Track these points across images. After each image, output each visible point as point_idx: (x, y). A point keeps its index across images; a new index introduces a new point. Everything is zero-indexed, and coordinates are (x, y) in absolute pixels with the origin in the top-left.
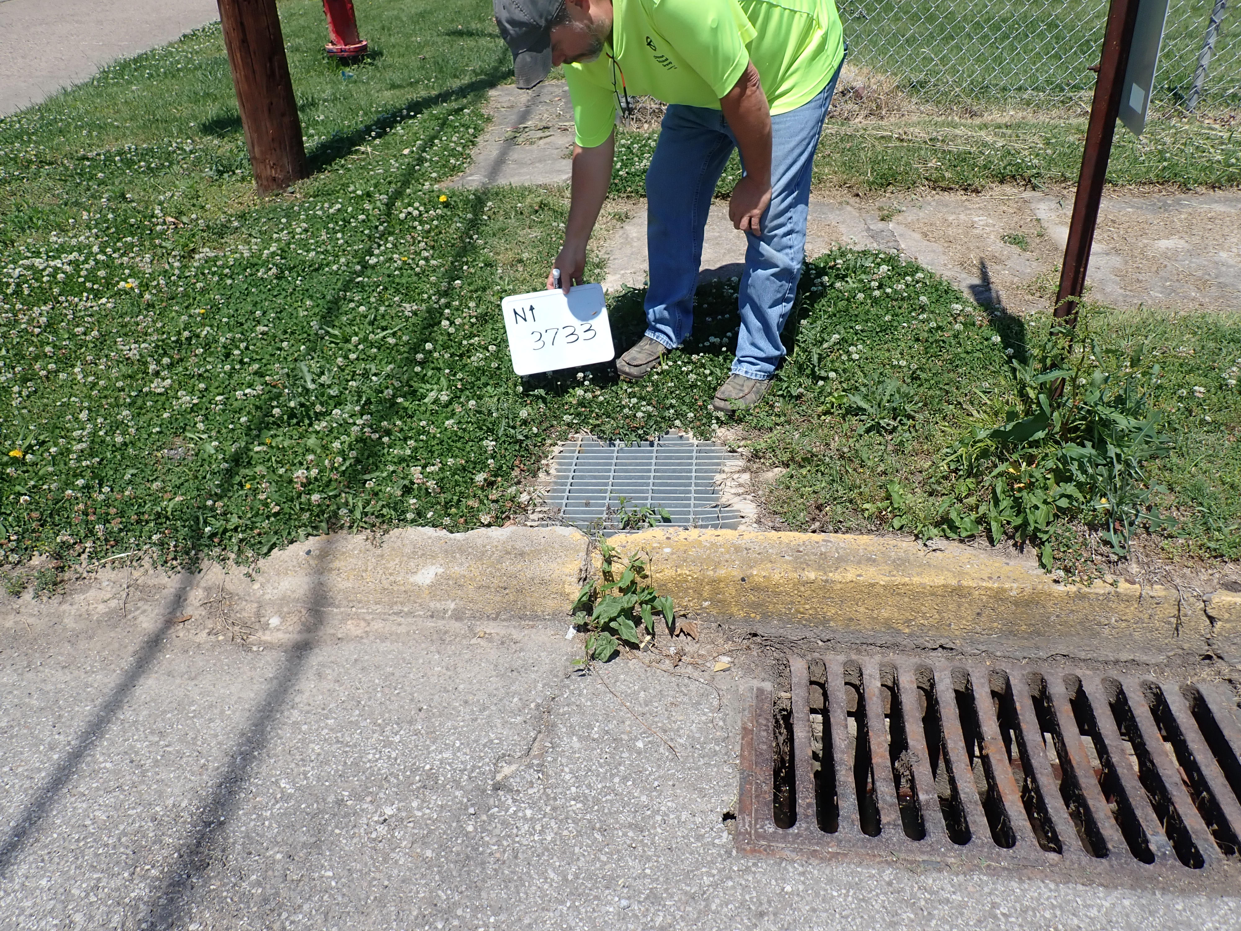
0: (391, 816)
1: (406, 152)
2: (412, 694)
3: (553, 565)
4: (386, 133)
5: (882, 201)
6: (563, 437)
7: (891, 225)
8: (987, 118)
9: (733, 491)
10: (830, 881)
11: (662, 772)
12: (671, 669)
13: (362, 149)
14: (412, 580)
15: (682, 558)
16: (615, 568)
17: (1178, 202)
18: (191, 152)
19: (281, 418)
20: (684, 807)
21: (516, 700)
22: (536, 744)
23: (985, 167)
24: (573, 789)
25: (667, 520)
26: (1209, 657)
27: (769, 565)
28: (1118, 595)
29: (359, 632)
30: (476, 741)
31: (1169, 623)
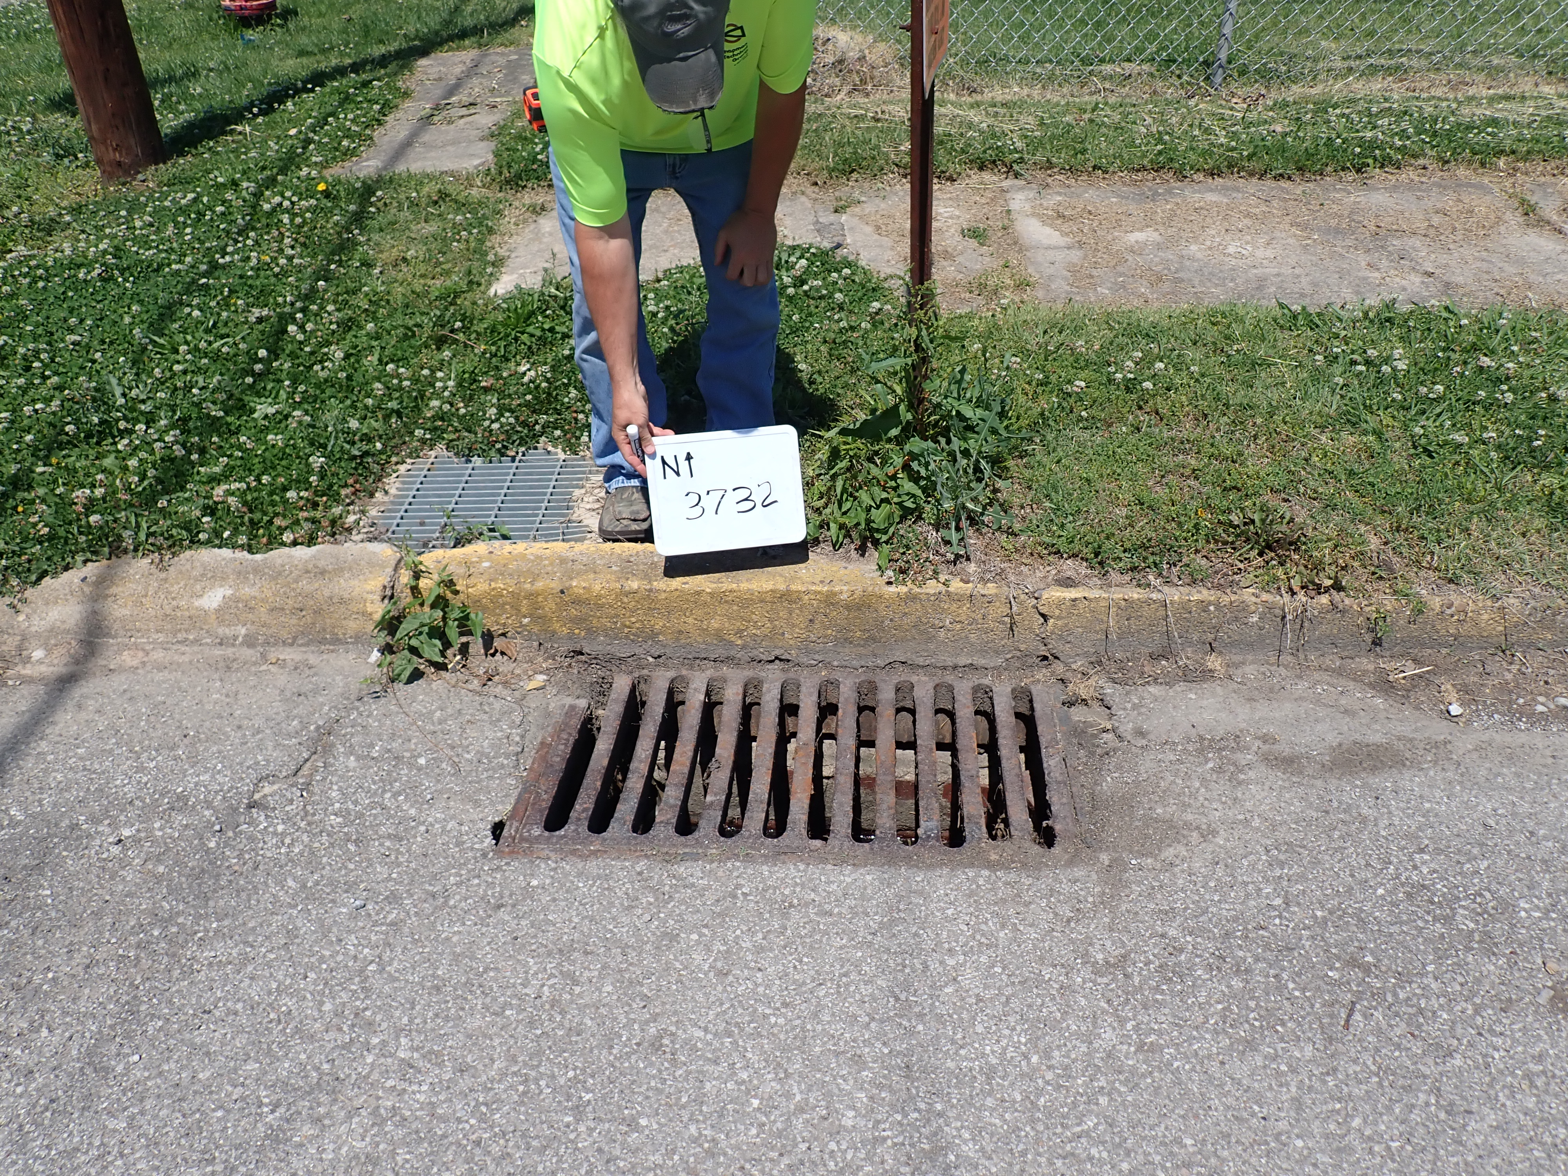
0: (127, 838)
1: (293, 132)
2: (180, 722)
3: (354, 583)
4: (274, 110)
5: (843, 192)
6: (415, 454)
7: (844, 218)
8: (988, 95)
9: (588, 506)
10: (580, 875)
11: (440, 786)
12: (479, 689)
13: (239, 128)
14: (196, 604)
15: (501, 570)
16: (423, 583)
17: (1169, 192)
18: (29, 132)
19: (76, 436)
20: (453, 817)
21: (295, 722)
22: (308, 764)
23: (963, 151)
24: (337, 805)
25: (505, 537)
26: (1045, 658)
27: (592, 576)
28: (949, 594)
29: (135, 663)
30: (241, 764)
31: (1004, 623)
